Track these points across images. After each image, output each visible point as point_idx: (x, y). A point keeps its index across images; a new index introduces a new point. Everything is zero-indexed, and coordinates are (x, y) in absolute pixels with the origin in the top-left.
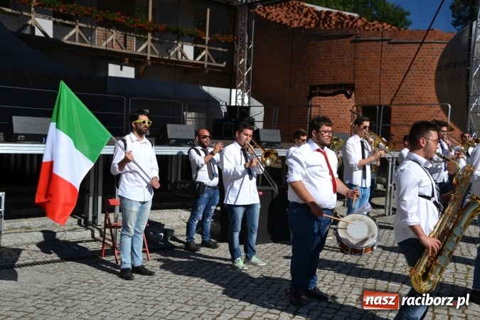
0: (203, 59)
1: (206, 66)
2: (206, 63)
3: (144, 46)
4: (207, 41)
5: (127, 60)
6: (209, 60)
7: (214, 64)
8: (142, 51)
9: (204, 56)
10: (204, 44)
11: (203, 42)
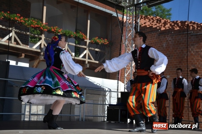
0: (84, 57)
1: (87, 62)
2: (87, 60)
3: (38, 44)
4: (88, 43)
5: (23, 55)
6: (89, 58)
7: (93, 61)
8: (36, 48)
9: (85, 54)
10: (86, 45)
11: (85, 44)
